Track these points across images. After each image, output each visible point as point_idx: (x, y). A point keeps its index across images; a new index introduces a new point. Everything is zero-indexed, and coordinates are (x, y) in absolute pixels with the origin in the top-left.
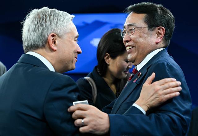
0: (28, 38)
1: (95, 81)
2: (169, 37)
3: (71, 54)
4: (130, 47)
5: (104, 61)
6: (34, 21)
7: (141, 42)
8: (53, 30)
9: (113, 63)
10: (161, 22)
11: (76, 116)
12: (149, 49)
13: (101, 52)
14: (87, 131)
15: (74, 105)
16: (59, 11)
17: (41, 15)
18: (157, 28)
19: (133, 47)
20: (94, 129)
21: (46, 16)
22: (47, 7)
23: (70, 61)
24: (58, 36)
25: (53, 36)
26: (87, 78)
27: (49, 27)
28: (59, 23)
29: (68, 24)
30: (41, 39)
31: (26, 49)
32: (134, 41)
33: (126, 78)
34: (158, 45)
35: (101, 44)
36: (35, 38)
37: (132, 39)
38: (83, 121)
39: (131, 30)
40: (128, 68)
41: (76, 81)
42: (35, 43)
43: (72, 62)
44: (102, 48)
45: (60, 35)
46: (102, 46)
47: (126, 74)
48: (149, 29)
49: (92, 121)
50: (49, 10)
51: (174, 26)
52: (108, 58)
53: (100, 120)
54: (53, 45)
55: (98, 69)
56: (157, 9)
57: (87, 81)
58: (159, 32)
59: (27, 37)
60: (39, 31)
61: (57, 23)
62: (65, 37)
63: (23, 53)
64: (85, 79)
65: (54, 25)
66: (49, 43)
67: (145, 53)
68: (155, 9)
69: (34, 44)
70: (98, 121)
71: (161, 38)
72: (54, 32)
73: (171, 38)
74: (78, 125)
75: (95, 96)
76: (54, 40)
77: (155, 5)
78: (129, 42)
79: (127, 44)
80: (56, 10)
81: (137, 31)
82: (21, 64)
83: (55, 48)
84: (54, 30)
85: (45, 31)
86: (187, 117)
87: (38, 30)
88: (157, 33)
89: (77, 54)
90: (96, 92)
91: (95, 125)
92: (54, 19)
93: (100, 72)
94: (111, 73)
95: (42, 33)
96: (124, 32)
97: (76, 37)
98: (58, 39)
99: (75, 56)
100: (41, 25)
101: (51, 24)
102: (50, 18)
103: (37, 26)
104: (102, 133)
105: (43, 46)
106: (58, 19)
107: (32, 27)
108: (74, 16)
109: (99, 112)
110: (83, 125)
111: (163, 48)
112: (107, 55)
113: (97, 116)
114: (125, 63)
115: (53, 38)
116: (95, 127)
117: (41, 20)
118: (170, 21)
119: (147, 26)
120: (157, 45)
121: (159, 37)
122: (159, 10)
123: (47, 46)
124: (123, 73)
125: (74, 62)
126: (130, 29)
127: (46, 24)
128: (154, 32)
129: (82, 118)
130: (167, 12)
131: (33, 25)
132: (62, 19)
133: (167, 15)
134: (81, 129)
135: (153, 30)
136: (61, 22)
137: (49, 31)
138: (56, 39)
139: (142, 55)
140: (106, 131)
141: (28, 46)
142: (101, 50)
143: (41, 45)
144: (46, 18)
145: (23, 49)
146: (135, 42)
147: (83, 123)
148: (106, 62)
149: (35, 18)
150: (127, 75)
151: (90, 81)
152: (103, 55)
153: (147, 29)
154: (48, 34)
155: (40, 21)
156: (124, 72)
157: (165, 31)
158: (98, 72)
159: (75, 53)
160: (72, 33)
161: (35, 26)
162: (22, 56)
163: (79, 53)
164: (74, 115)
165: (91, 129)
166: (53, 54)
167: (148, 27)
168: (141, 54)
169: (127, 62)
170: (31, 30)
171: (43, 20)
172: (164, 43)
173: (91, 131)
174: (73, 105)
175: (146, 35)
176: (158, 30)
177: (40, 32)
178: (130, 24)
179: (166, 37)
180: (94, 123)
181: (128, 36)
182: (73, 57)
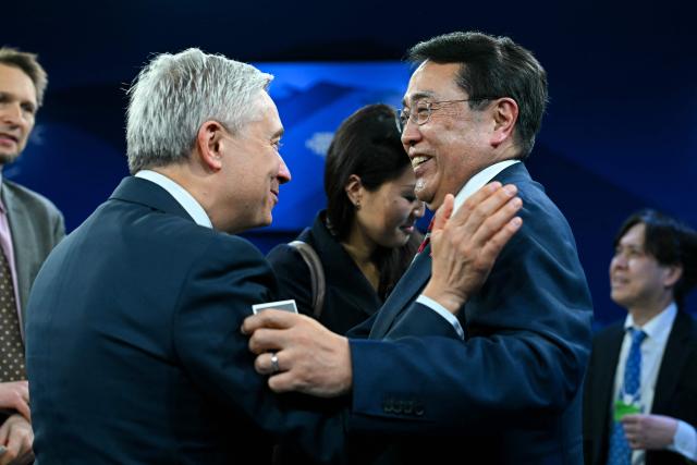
0: (144, 133)
1: (318, 253)
2: (532, 126)
3: (261, 180)
4: (422, 159)
5: (344, 196)
6: (162, 87)
7: (451, 142)
8: (212, 112)
9: (371, 202)
10: (506, 87)
11: (257, 346)
12: (472, 162)
13: (336, 171)
14: (289, 387)
15: (255, 312)
16: (232, 62)
17: (181, 71)
18: (495, 102)
19: (429, 157)
20: (308, 381)
21: (194, 72)
22: (197, 50)
23: (257, 200)
24: (227, 129)
25: (213, 128)
26: (296, 244)
27: (203, 104)
28: (229, 94)
29: (255, 96)
30: (180, 135)
31: (134, 163)
32: (430, 142)
33: (407, 245)
34: (499, 152)
35: (336, 147)
36: (162, 132)
37: (424, 134)
38: (274, 359)
39: (421, 110)
40: (412, 216)
41: (265, 253)
42: (161, 148)
43: (264, 203)
44: (339, 161)
45: (230, 127)
46: (338, 153)
47: (407, 233)
48: (471, 107)
49: (302, 357)
50: (205, 57)
51: (543, 97)
52: (355, 189)
53: (324, 354)
54: (212, 153)
55: (328, 220)
56: (494, 49)
57: (296, 254)
58: (500, 114)
59: (141, 130)
60: (173, 113)
61: (224, 93)
62: (247, 133)
63: (126, 172)
64: (290, 249)
65: (215, 97)
66: (200, 149)
67: (462, 175)
68: (489, 50)
69: (158, 151)
70: (318, 358)
71: (506, 130)
72: (217, 116)
73: (538, 131)
74: (264, 369)
75: (321, 296)
76: (214, 140)
77: (490, 38)
78: (417, 145)
79: (412, 151)
80: (222, 58)
81: (439, 112)
82: (119, 203)
83: (217, 164)
84: (216, 111)
85: (190, 115)
86: (579, 347)
87: (170, 111)
88: (495, 118)
89: (276, 182)
90: (322, 285)
91: (309, 370)
92: (216, 83)
93: (333, 229)
94: (365, 231)
95: (182, 118)
96: (403, 118)
97: (276, 136)
98: (228, 137)
99: (272, 186)
100: (180, 97)
101: (207, 95)
102: (205, 79)
103: (169, 101)
104: (332, 391)
105: (185, 157)
106: (227, 83)
107: (156, 102)
108: (272, 77)
109: (322, 333)
110: (277, 369)
111: (515, 158)
112: (354, 179)
113: (317, 344)
114: (404, 203)
115: (211, 135)
116: (310, 376)
117: (179, 83)
118: (532, 83)
119: (466, 97)
120: (496, 150)
121: (501, 128)
122: (499, 52)
123: (194, 155)
124: (398, 230)
125: (267, 205)
126: (419, 106)
127: (194, 94)
128: (486, 115)
129: (274, 350)
130: (523, 58)
131: (157, 97)
132: (239, 83)
133: (523, 66)
134: (273, 381)
135: (482, 109)
136: (236, 91)
137: (203, 115)
138: (220, 138)
139: (453, 180)
140: (342, 387)
141: (141, 155)
142: (337, 166)
143: (178, 153)
144: (195, 78)
145: (127, 163)
146: (435, 143)
147: (276, 363)
148: (351, 198)
149: (164, 77)
150: (408, 237)
151: (305, 252)
152: (342, 180)
153: (466, 105)
154: (198, 123)
155: (176, 87)
156: (403, 228)
157: (517, 111)
158: (329, 227)
159: (272, 178)
160: (265, 122)
161: (162, 100)
162: (124, 181)
163: (282, 179)
164: (252, 344)
165: (297, 382)
166: (211, 178)
167: (469, 100)
168: (449, 177)
169: (411, 199)
170: (151, 110)
171: (185, 84)
172: (516, 145)
173: (299, 387)
174: (251, 313)
175: (463, 124)
176: (497, 109)
177: (176, 116)
178: (420, 92)
179: (523, 127)
180: (306, 363)
181: (415, 126)
182: (266, 189)
